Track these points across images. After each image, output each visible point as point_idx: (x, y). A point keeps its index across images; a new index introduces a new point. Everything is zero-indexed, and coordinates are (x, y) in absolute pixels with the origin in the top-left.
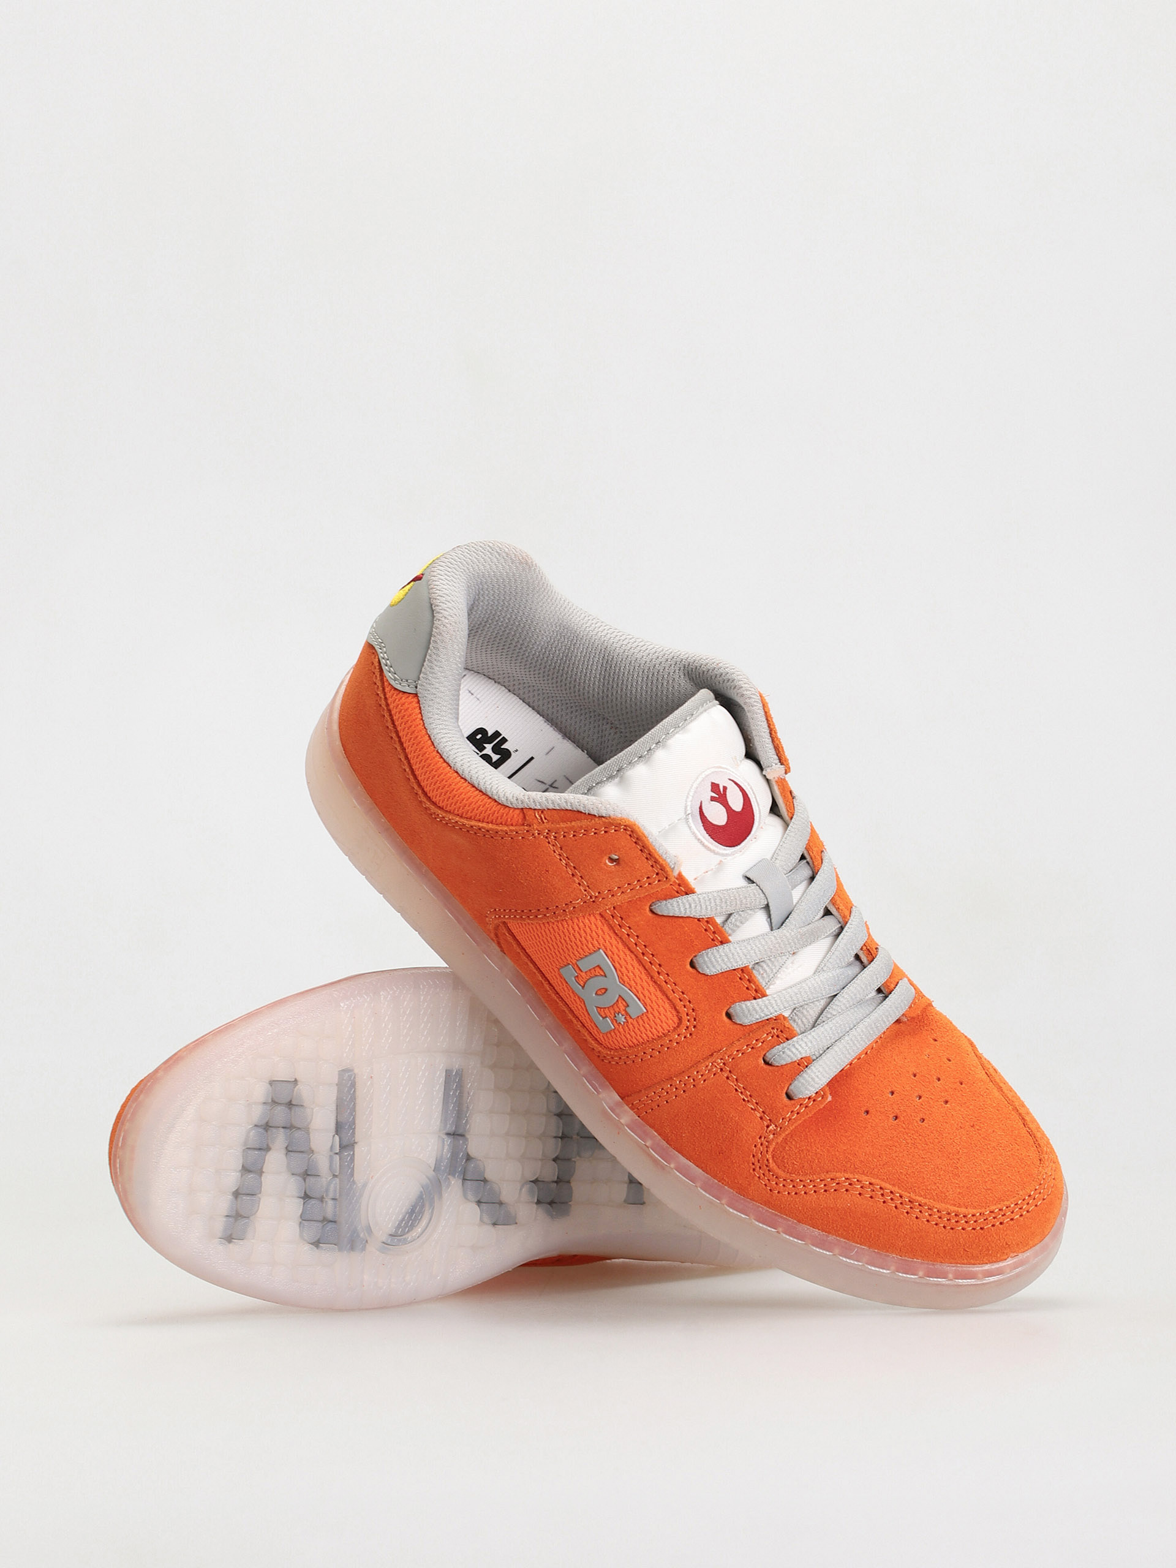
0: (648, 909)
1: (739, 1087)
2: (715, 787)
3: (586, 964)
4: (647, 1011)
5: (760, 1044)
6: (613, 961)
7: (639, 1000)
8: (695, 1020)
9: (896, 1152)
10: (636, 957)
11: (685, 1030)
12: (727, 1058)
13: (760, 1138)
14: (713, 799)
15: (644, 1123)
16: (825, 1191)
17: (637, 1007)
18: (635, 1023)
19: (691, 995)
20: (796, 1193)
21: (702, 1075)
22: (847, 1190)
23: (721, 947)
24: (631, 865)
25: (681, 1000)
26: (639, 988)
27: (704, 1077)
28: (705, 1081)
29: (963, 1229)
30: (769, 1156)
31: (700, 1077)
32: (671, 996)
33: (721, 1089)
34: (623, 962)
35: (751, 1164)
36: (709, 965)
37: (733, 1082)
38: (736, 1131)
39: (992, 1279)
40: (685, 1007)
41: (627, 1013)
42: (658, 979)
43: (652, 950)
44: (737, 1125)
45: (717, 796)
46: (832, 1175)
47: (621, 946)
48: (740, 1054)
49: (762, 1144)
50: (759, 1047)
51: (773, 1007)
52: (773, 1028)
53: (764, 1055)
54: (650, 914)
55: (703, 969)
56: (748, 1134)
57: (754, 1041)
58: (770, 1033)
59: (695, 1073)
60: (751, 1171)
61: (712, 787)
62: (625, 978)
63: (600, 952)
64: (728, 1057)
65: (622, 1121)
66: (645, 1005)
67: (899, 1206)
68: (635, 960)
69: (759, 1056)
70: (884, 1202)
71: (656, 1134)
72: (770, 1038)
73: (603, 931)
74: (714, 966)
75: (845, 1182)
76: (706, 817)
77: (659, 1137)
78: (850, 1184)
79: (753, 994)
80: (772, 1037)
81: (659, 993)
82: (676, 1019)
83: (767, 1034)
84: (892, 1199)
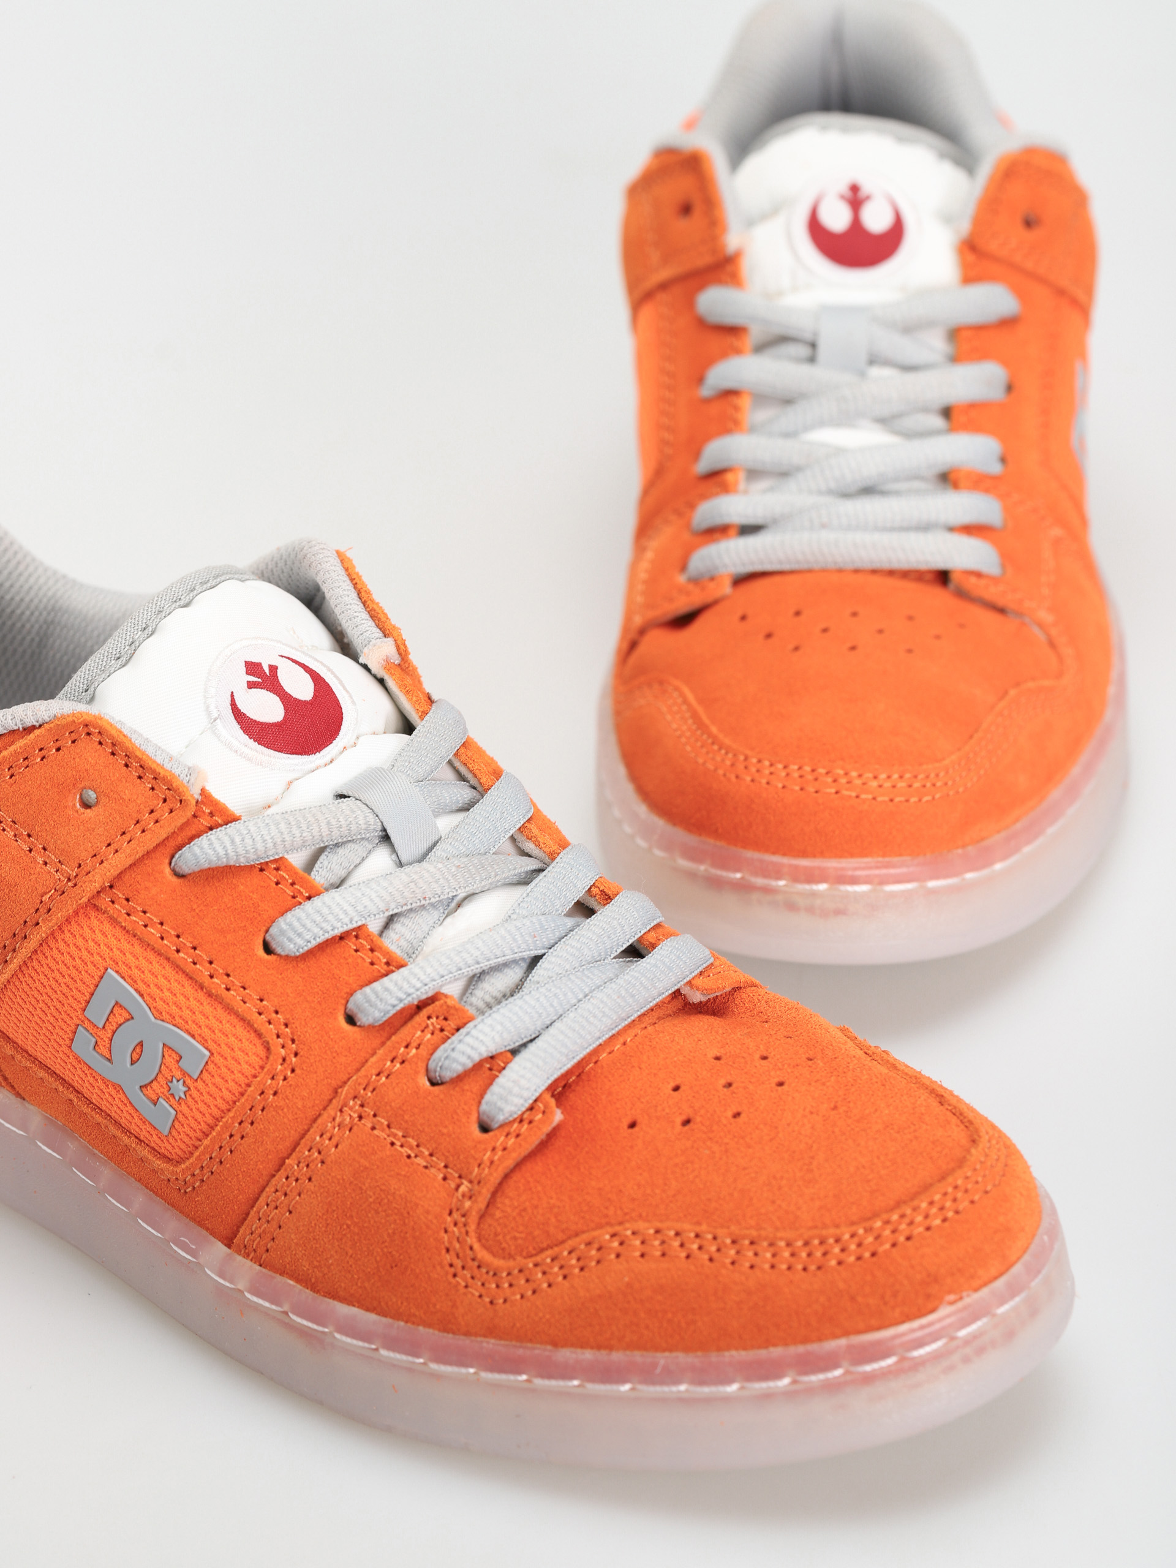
0: (167, 870)
1: (395, 1136)
2: (252, 668)
3: (98, 1012)
4: (212, 1054)
5: (414, 1051)
6: (133, 982)
7: (193, 1036)
8: (293, 1041)
9: (693, 1171)
10: (168, 959)
11: (281, 1064)
12: (362, 1091)
13: (450, 1213)
14: (251, 685)
15: (270, 1273)
16: (582, 1269)
17: (195, 1055)
18: (200, 1084)
19: (276, 999)
20: (534, 1292)
21: (330, 1139)
22: (618, 1256)
23: (308, 905)
24: (115, 796)
25: (260, 1014)
26: (186, 1013)
27: (334, 1141)
28: (336, 1146)
29: (840, 1263)
30: (472, 1240)
31: (327, 1142)
32: (241, 1008)
33: (364, 1149)
34: (149, 977)
35: (447, 1268)
36: (291, 935)
37: (383, 1131)
38: (406, 1215)
39: (928, 1349)
40: (270, 1023)
41: (185, 1073)
42: (213, 986)
43: (190, 939)
44: (406, 1203)
45: (260, 680)
46: (585, 1237)
47: (138, 949)
48: (384, 1079)
49: (455, 1224)
50: (413, 1056)
51: (419, 979)
52: (429, 1018)
53: (427, 1070)
54: (174, 879)
55: (283, 949)
56: (428, 1212)
57: (402, 1049)
58: (427, 1026)
59: (318, 1138)
60: (450, 1277)
61: (247, 668)
62: (160, 1004)
63: (111, 976)
64: (364, 1089)
65: (240, 1286)
66: (204, 1042)
67: (716, 1256)
68: (167, 967)
69: (417, 1073)
70: (688, 1257)
71: (291, 1282)
72: (429, 1036)
73: (104, 934)
74: (299, 935)
75: (610, 1241)
76: (244, 714)
77: (299, 1286)
78: (621, 1244)
79: (383, 969)
80: (432, 1034)
81: (221, 1012)
82: (262, 1053)
83: (423, 1031)
84: (700, 1248)
